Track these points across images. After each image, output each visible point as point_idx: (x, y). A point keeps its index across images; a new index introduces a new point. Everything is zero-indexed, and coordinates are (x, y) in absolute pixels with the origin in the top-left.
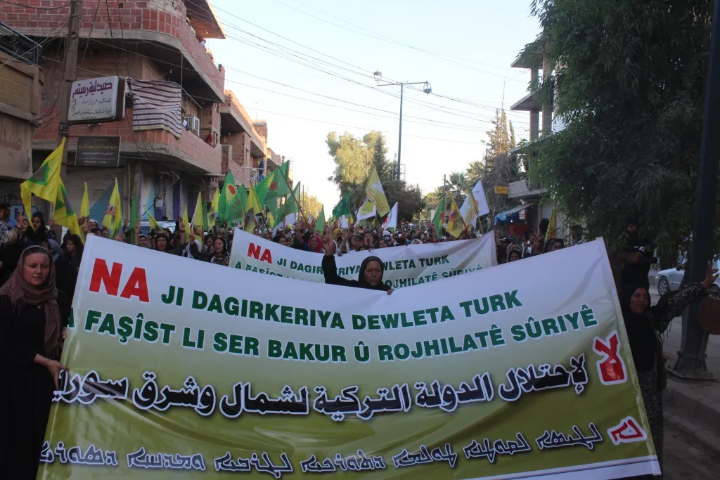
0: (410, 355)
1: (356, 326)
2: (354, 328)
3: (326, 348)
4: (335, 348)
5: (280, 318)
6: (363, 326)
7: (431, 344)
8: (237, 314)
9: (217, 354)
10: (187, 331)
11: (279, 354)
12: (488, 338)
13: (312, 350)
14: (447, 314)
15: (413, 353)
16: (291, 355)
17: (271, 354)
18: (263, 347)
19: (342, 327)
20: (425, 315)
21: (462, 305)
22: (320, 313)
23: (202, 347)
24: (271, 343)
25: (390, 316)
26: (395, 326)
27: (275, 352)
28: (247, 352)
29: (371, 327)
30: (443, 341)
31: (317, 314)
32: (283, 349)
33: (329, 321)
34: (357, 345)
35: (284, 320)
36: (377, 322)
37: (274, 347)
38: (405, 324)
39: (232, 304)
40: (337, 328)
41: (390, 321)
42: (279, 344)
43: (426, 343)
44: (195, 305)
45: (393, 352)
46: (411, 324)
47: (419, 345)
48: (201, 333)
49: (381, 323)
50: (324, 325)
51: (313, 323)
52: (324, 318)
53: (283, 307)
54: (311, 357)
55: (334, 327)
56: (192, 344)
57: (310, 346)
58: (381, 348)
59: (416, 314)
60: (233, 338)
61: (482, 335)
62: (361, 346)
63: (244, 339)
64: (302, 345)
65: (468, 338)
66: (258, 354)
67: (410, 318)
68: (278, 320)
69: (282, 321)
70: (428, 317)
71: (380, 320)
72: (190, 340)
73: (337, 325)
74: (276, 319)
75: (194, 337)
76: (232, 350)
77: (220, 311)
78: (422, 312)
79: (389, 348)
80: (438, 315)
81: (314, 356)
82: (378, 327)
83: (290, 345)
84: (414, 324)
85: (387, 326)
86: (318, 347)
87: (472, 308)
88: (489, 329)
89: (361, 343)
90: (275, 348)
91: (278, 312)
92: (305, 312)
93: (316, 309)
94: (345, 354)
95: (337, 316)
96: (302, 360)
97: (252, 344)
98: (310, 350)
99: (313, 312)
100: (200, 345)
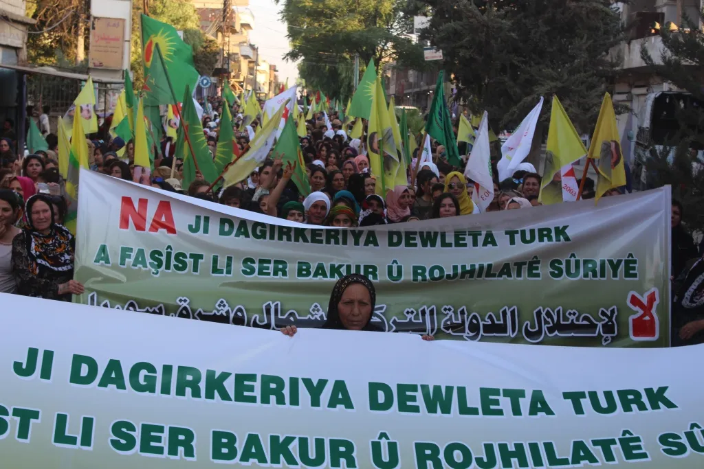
0: (474, 463)
1: (375, 405)
2: (372, 408)
3: (320, 443)
4: (335, 444)
5: (232, 395)
6: (387, 405)
7: (511, 448)
8: (153, 390)
9: (119, 455)
10: (62, 420)
11: (232, 455)
12: (616, 449)
13: (294, 448)
14: (539, 404)
15: (479, 461)
16: (253, 456)
17: (217, 454)
18: (203, 444)
19: (349, 405)
20: (501, 398)
21: (566, 395)
22: (308, 382)
23: (89, 445)
24: (217, 436)
25: (437, 389)
26: (446, 410)
27: (225, 450)
28: (173, 451)
29: (403, 408)
30: (534, 447)
31: (302, 386)
32: (240, 446)
33: (326, 396)
34: (377, 440)
35: (240, 397)
36: (413, 399)
37: (223, 444)
38: (464, 409)
39: (143, 373)
40: (340, 407)
41: (438, 400)
42: (232, 438)
43: (503, 447)
44: (76, 378)
45: (441, 456)
46: (474, 411)
47: (489, 448)
48: (88, 423)
49: (420, 402)
50: (315, 402)
51: (295, 401)
52: (315, 391)
53: (237, 376)
54: (291, 460)
55: (334, 406)
56: (72, 440)
57: (289, 440)
58: (420, 447)
59: (485, 393)
60: (147, 429)
61: (606, 444)
62: (384, 442)
63: (167, 430)
64: (274, 439)
65: (579, 446)
66: (192, 456)
67: (474, 400)
68: (229, 399)
69: (236, 400)
70: (505, 403)
71: (419, 395)
72: (67, 434)
73: (341, 402)
74: (225, 396)
75: (74, 428)
76: (145, 448)
77: (121, 386)
78: (496, 392)
79: (435, 449)
80: (525, 403)
81: (297, 456)
82: (416, 409)
83: (253, 440)
84: (480, 411)
85: (431, 409)
86: (303, 442)
87: (586, 403)
88: (618, 436)
89: (383, 435)
90: (225, 445)
91: (229, 385)
92: (279, 381)
93: (300, 376)
94: (354, 454)
95: (340, 386)
96: (275, 466)
97: (181, 439)
98: (290, 447)
99: (294, 382)
100: (86, 441)
